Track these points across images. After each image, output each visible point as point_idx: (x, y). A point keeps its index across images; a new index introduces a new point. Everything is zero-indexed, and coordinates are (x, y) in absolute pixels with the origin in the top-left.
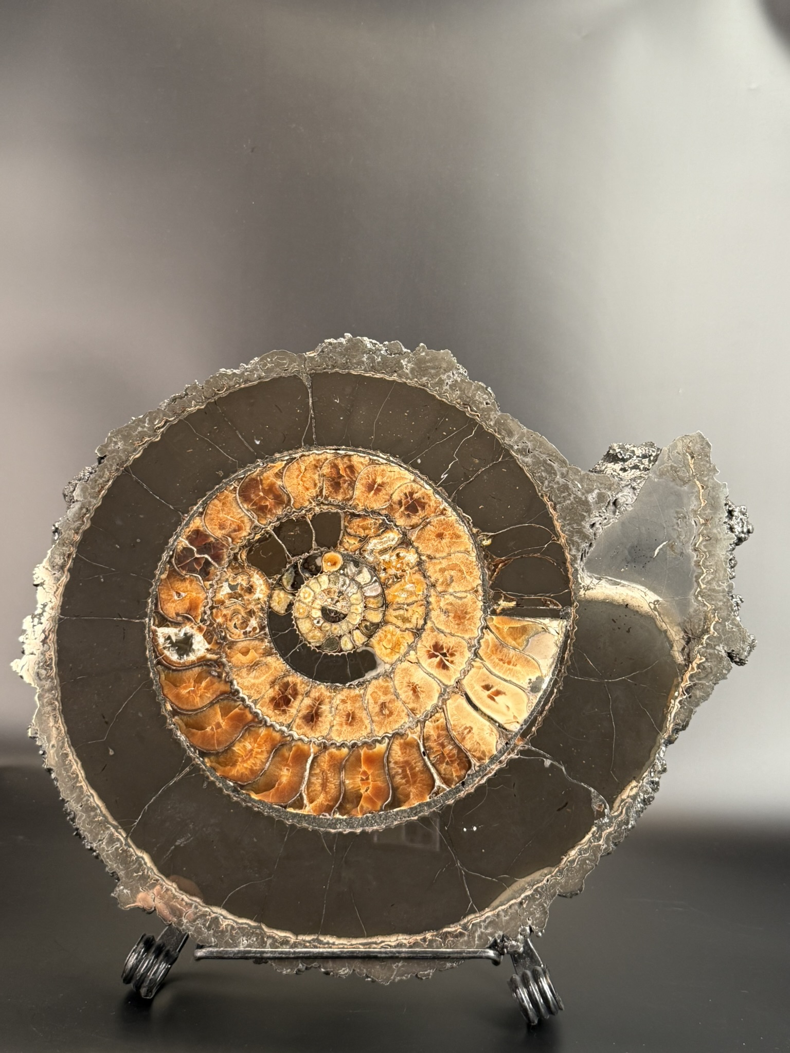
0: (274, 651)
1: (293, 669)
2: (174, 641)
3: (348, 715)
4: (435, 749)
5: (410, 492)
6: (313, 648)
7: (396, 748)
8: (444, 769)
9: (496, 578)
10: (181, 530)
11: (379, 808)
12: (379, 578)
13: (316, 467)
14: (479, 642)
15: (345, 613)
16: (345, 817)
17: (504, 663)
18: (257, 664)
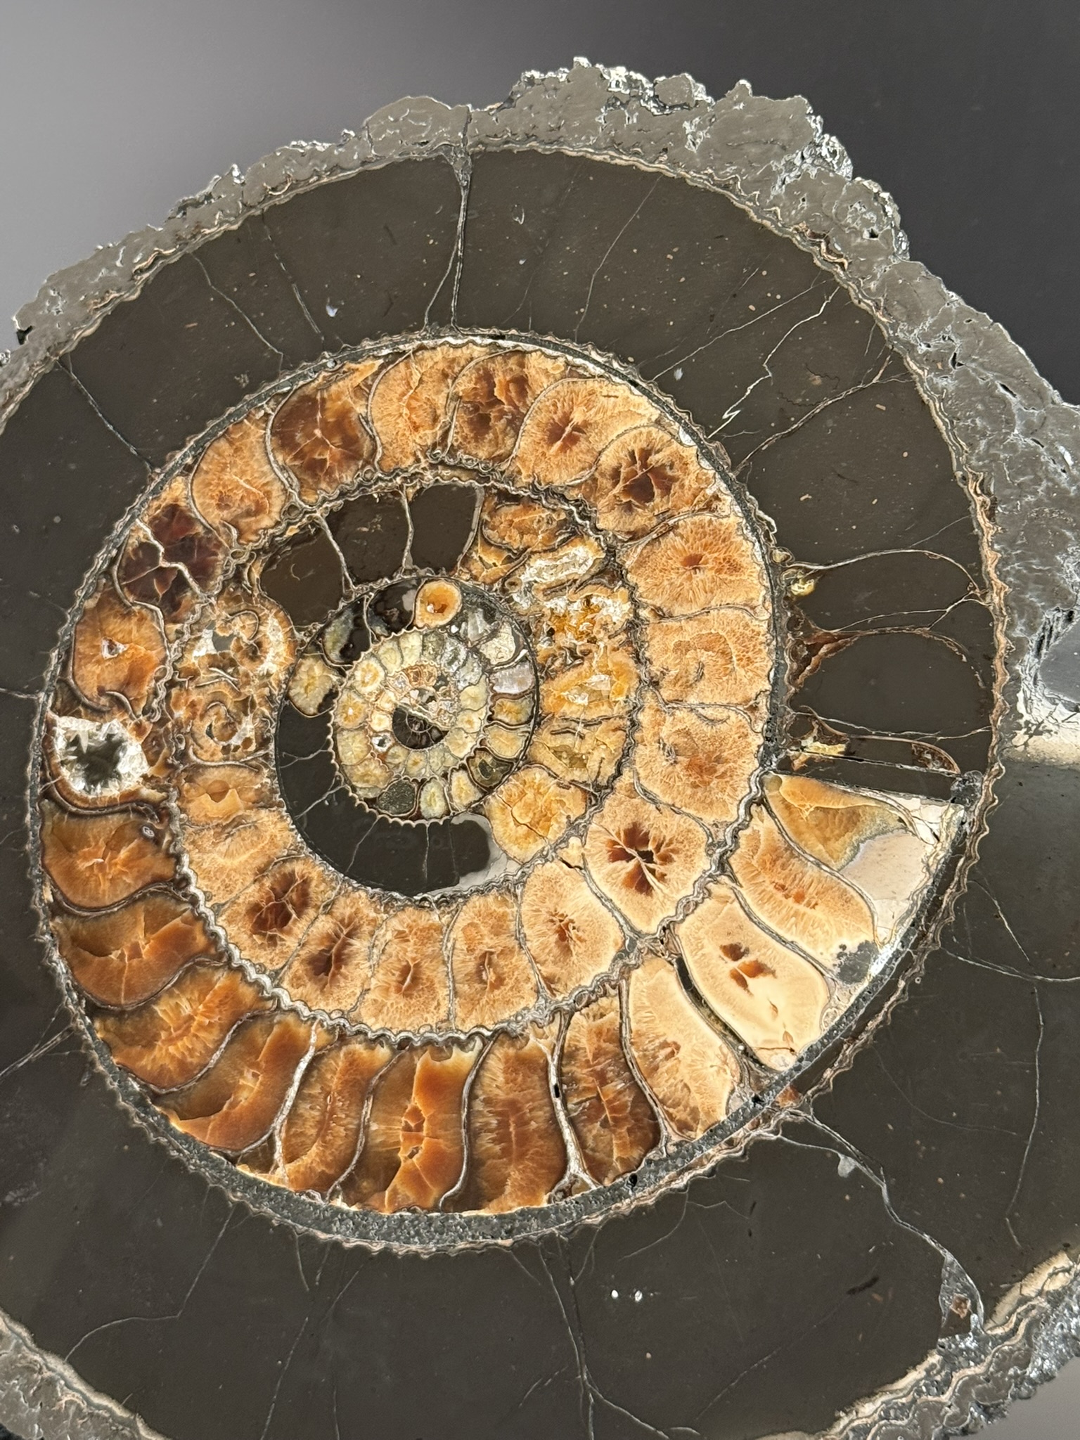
0: (277, 798)
1: (309, 845)
2: (85, 750)
3: (405, 971)
4: (583, 1085)
5: (642, 450)
6: (358, 802)
7: (495, 1065)
8: (595, 1137)
9: (807, 680)
10: (142, 505)
11: (430, 1203)
12: (533, 653)
13: (445, 376)
14: (735, 837)
15: (443, 728)
16: (354, 1209)
17: (787, 897)
18: (237, 822)
